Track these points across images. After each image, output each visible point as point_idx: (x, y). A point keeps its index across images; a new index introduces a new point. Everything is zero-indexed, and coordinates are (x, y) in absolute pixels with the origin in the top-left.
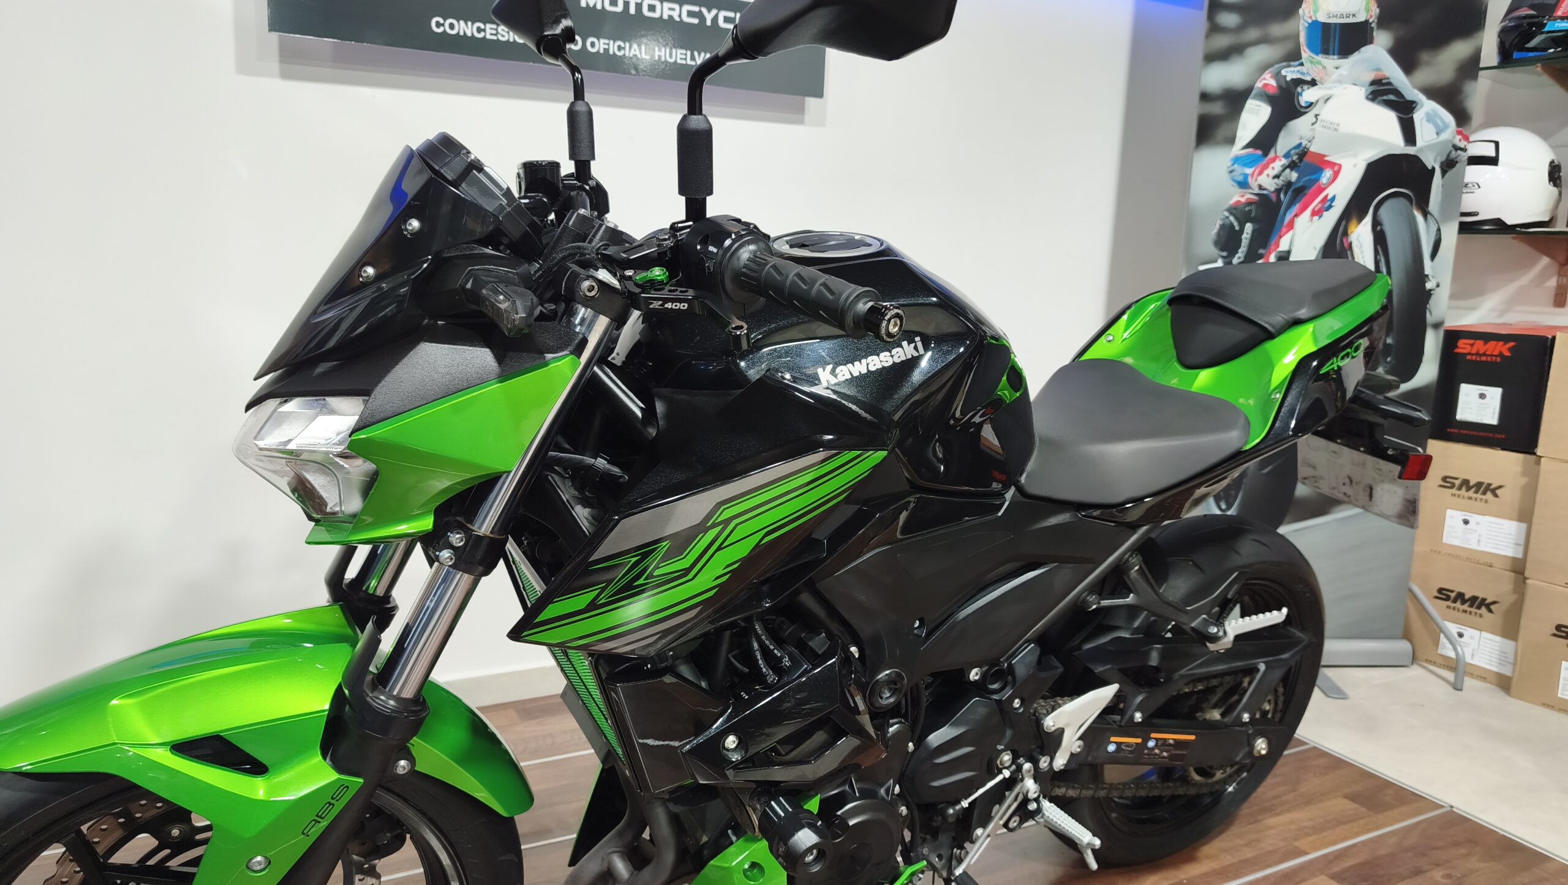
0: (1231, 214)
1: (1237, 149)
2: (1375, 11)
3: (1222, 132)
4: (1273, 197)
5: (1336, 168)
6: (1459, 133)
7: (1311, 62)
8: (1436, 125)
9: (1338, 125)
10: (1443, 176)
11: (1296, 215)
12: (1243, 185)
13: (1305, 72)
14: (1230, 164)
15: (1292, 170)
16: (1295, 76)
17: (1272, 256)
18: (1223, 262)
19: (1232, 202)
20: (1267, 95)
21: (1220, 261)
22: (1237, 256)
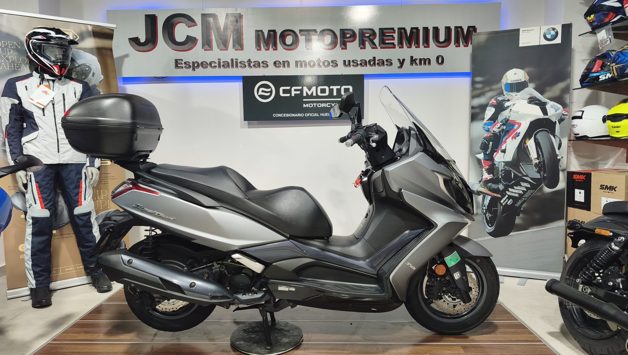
0: (485, 139)
1: (485, 121)
2: (528, 78)
3: (480, 117)
4: (498, 134)
5: (519, 124)
6: (564, 110)
7: (507, 95)
8: (555, 108)
9: (519, 111)
10: (559, 124)
11: (507, 139)
12: (488, 131)
13: (505, 97)
14: (483, 125)
15: (504, 126)
16: (502, 99)
17: (500, 151)
18: (483, 153)
19: (485, 136)
20: (493, 105)
21: (482, 153)
22: (488, 151)
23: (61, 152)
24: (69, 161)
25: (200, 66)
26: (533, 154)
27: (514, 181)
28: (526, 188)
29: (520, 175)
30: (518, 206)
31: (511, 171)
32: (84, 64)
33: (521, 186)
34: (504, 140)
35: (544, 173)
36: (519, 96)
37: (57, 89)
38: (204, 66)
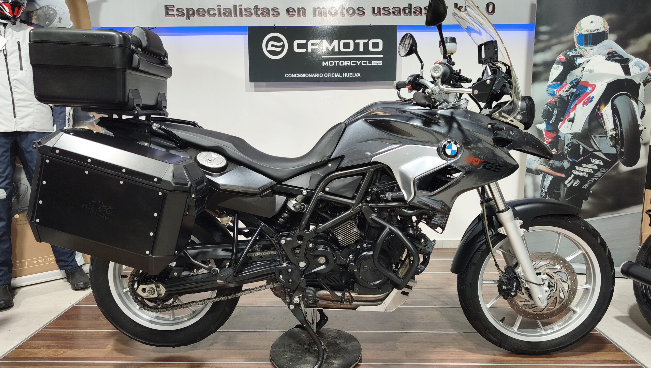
0: (548, 105)
1: (550, 82)
2: (608, 27)
3: (543, 77)
4: (566, 100)
5: (594, 86)
7: (580, 49)
8: (639, 67)
9: (594, 70)
10: (644, 87)
11: (576, 105)
12: (553, 95)
13: (577, 52)
14: (547, 88)
15: (573, 89)
16: (573, 54)
17: (566, 120)
18: (546, 123)
19: (548, 101)
20: (561, 62)
21: (544, 123)
22: (552, 120)
23: (18, 116)
24: (30, 129)
25: (196, 14)
26: (609, 124)
27: (582, 158)
28: (598, 165)
29: (591, 150)
30: (586, 188)
31: (579, 145)
32: (47, 6)
33: (592, 163)
34: (573, 106)
35: (621, 148)
36: (595, 51)
37: (10, 36)
38: (201, 14)
